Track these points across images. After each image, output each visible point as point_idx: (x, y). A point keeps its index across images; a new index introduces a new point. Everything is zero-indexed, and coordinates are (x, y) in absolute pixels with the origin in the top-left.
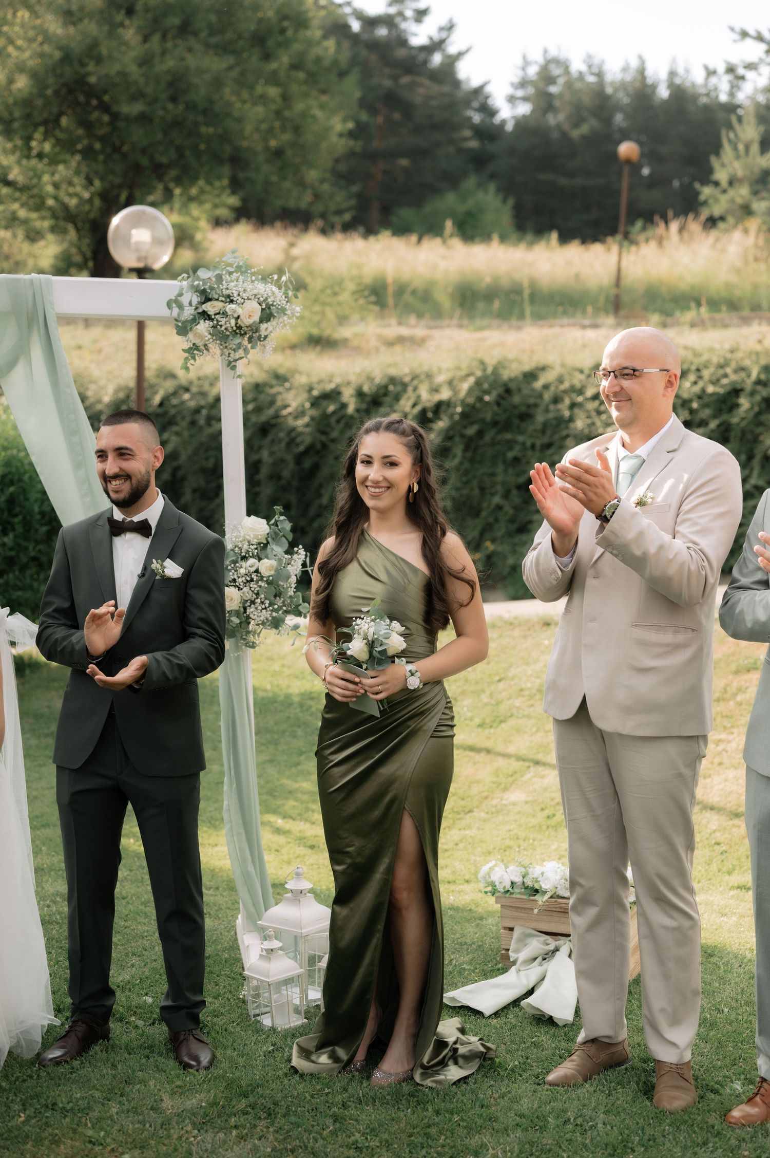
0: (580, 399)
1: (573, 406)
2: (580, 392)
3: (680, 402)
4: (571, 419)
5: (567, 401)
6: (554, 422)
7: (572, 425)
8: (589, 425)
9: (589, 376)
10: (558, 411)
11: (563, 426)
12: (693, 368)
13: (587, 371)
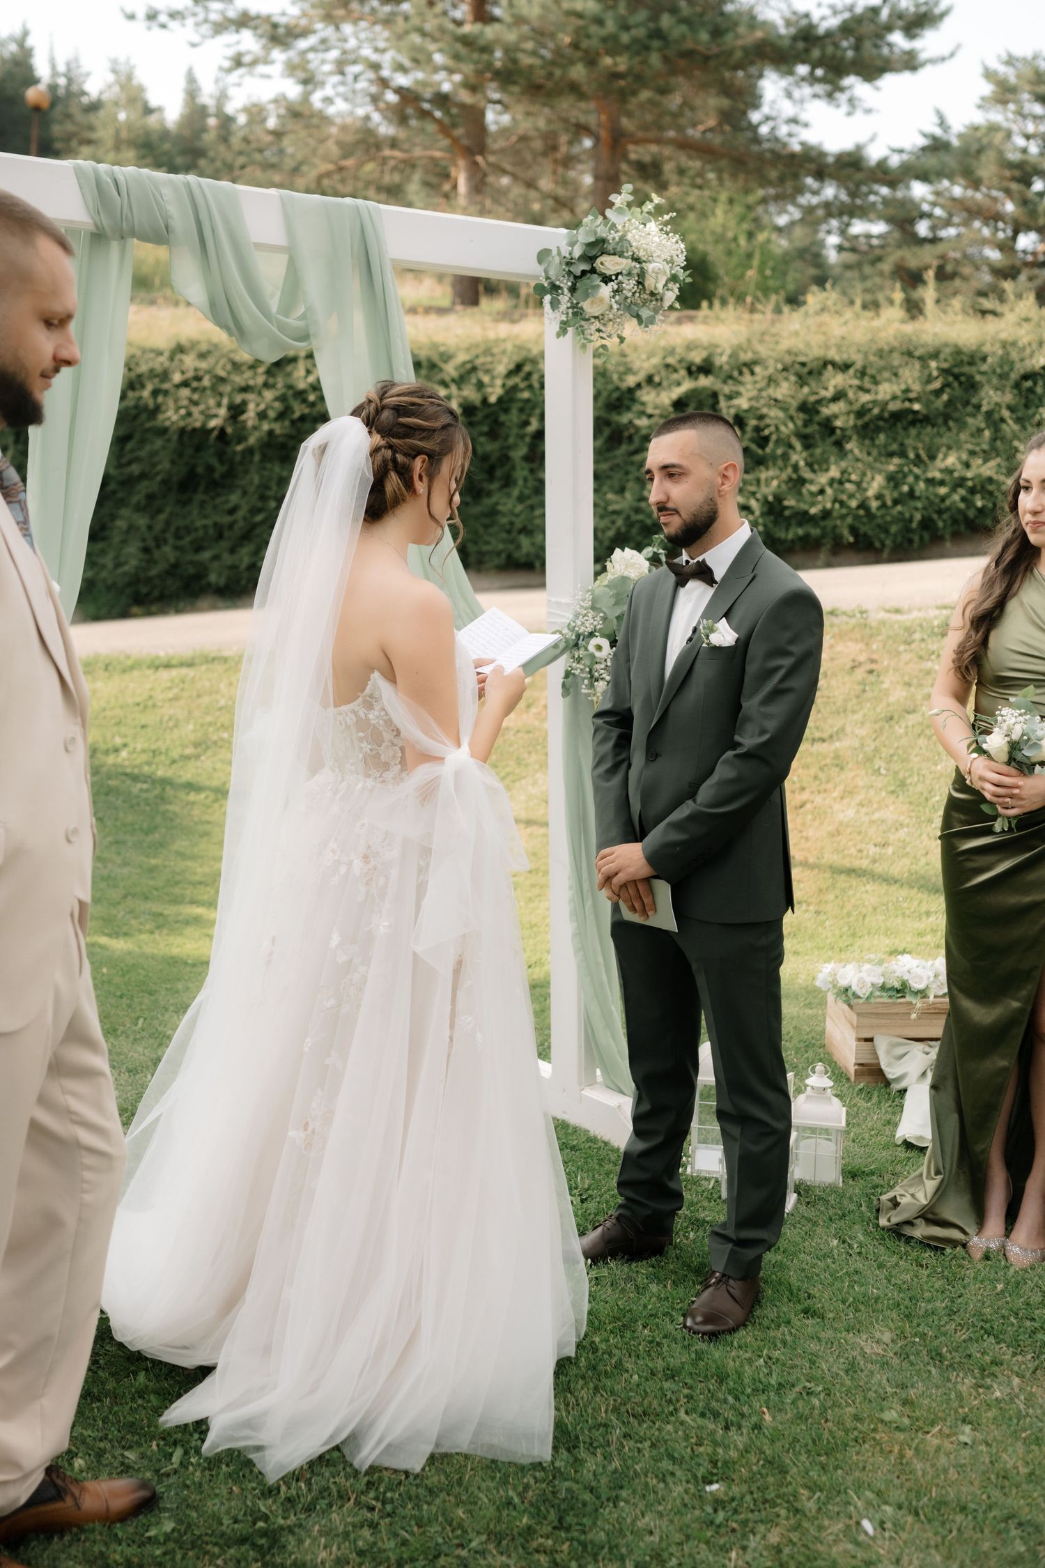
0: (166, 386)
1: (155, 393)
2: (165, 376)
3: (290, 393)
4: (157, 409)
5: (150, 387)
6: (134, 412)
7: (161, 417)
8: (183, 418)
9: (172, 359)
10: (140, 398)
11: (144, 416)
12: (303, 354)
13: (167, 354)
